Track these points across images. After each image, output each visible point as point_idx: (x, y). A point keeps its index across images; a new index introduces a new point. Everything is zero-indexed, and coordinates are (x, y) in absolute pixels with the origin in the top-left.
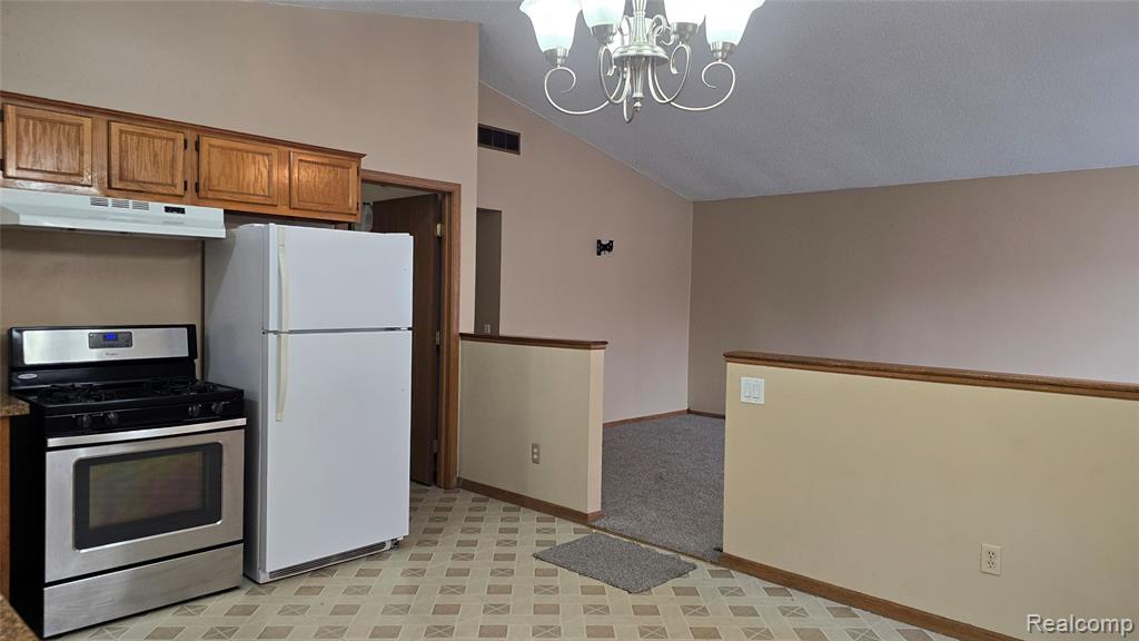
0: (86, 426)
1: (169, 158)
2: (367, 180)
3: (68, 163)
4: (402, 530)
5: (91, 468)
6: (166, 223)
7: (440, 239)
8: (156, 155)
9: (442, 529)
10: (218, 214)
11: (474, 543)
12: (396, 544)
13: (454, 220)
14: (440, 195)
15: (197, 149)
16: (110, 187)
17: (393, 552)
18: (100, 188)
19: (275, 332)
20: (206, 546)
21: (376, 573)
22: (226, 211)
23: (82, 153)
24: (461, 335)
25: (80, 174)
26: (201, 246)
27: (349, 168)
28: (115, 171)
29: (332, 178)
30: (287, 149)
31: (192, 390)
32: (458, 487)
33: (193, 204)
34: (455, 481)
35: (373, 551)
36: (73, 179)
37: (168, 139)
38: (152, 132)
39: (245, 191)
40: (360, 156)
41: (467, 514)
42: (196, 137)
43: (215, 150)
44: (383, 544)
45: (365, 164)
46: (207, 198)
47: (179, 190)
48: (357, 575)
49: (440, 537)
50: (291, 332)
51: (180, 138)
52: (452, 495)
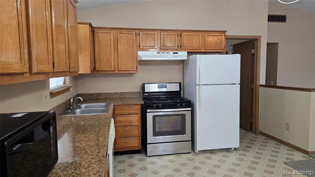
0: (154, 107)
1: (174, 40)
2: (228, 39)
3: (152, 44)
4: (237, 145)
5: (156, 117)
6: (174, 57)
7: (253, 54)
8: (171, 39)
9: (252, 147)
10: (185, 53)
11: (262, 154)
12: (235, 149)
13: (258, 48)
14: (254, 40)
15: (181, 36)
16: (161, 49)
17: (234, 151)
18: (159, 49)
19: (198, 85)
21: (228, 157)
22: (188, 52)
23: (155, 41)
24: (260, 85)
25: (155, 47)
26: (182, 62)
27: (222, 36)
28: (162, 44)
29: (217, 39)
30: (204, 33)
31: (179, 100)
32: (259, 134)
33: (179, 51)
34: (258, 132)
35: (228, 150)
36: (153, 48)
37: (174, 35)
38: (170, 33)
39: (193, 46)
40: (225, 32)
41: (261, 143)
42: (180, 33)
43: (185, 36)
44: (231, 149)
45: (227, 34)
46: (183, 49)
47: (176, 48)
48: (222, 156)
49: (250, 149)
50: (202, 85)
51: (177, 34)
52: (257, 136)
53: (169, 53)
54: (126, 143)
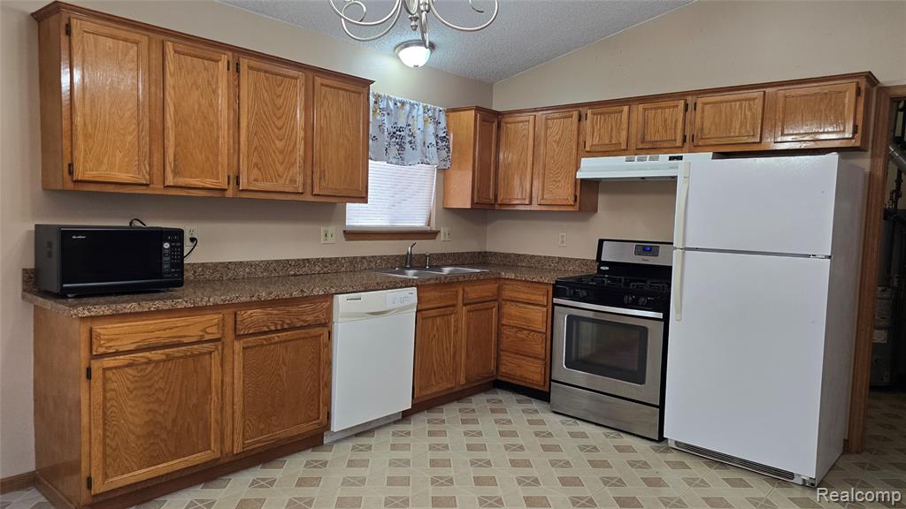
0: (570, 295)
1: (674, 121)
3: (615, 137)
6: (670, 168)
8: (666, 121)
10: (708, 156)
15: (694, 109)
16: (637, 148)
20: (629, 397)
22: (714, 153)
23: (623, 130)
25: (621, 143)
29: (823, 106)
30: (773, 89)
33: (689, 151)
35: (780, 477)
36: (618, 147)
37: (674, 107)
38: (663, 104)
39: (731, 135)
43: (708, 106)
46: (700, 146)
47: (679, 143)
51: (683, 104)
53: (657, 159)
54: (519, 366)
